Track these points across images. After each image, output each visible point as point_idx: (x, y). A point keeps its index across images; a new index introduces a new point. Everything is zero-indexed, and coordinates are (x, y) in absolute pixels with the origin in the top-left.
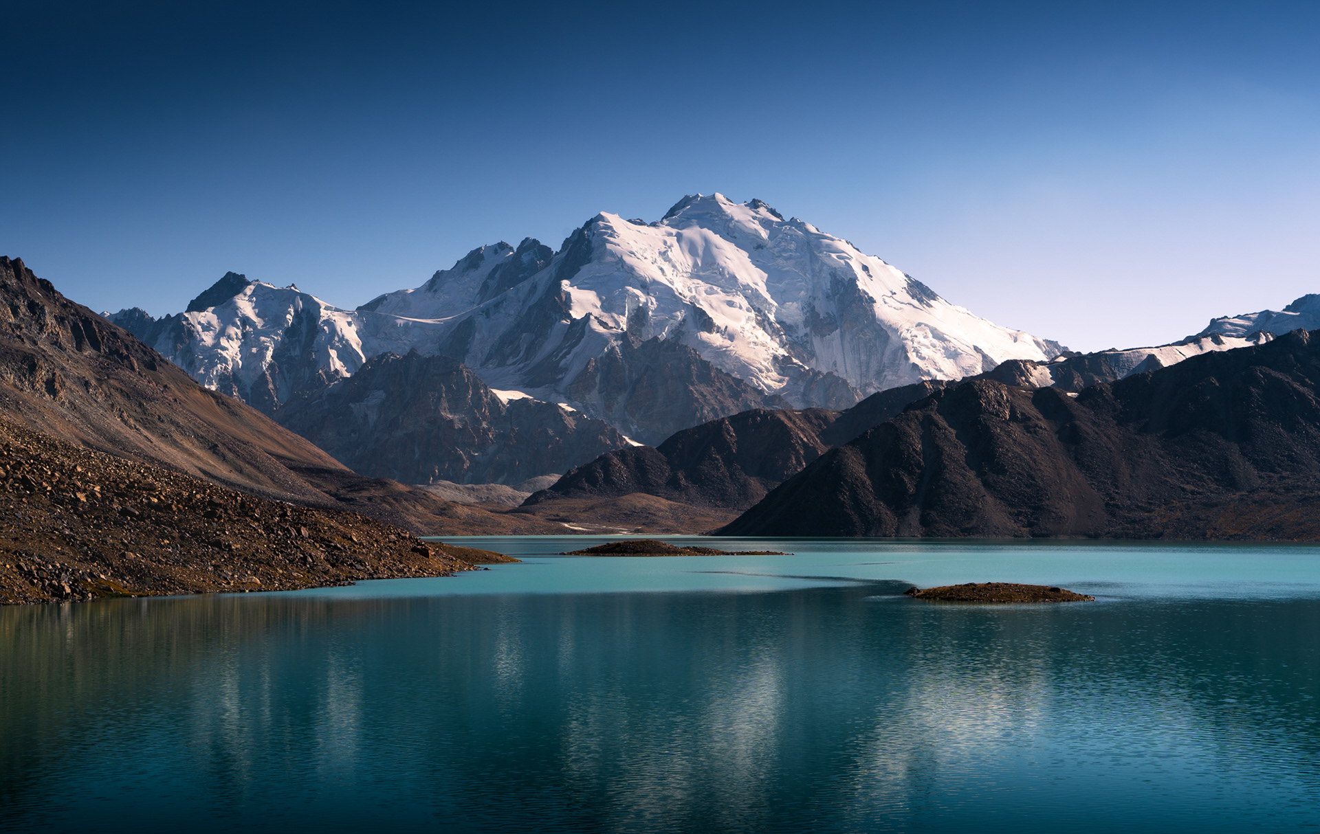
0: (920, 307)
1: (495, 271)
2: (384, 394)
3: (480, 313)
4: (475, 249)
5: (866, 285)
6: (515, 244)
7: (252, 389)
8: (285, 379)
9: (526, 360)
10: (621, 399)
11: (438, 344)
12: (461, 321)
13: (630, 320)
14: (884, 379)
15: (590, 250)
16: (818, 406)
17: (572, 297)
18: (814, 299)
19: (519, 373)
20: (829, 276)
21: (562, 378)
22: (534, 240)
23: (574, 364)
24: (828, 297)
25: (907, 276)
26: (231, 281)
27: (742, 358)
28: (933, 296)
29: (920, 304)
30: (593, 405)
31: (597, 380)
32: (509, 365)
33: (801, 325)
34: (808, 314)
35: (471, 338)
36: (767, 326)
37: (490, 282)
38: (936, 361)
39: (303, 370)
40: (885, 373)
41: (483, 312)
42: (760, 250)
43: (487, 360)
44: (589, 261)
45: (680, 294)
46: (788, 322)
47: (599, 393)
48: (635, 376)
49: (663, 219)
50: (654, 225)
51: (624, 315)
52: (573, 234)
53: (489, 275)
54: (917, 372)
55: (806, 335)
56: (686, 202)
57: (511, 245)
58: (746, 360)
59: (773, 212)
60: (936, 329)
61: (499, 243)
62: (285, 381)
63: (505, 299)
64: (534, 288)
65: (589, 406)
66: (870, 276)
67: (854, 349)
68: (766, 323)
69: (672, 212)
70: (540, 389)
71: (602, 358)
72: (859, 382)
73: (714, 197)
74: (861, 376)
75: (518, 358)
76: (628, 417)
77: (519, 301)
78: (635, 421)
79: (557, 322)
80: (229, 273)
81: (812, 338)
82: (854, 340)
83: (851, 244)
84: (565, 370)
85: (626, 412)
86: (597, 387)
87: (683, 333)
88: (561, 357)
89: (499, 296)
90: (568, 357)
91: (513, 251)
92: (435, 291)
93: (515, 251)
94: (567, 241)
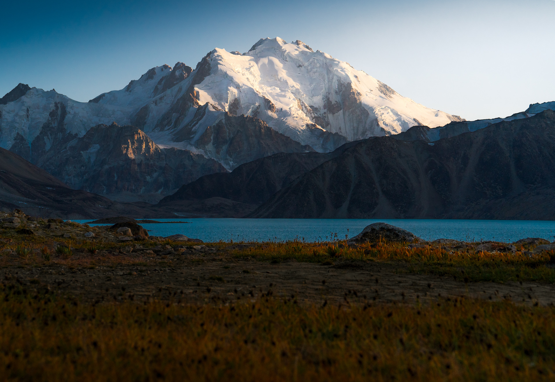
0: (386, 98)
1: (161, 80)
2: (99, 146)
3: (152, 103)
4: (151, 68)
5: (357, 86)
6: (172, 66)
7: (32, 144)
8: (49, 139)
9: (175, 127)
10: (225, 147)
11: (130, 120)
12: (142, 107)
13: (230, 106)
14: (366, 136)
15: (209, 69)
16: (330, 151)
17: (199, 93)
18: (329, 94)
19: (171, 134)
20: (337, 82)
21: (193, 137)
22: (182, 63)
23: (199, 128)
24: (336, 92)
25: (378, 81)
26: (21, 88)
27: (290, 126)
28: (393, 92)
29: (386, 96)
30: (210, 151)
31: (212, 138)
32: (166, 130)
33: (322, 108)
34: (326, 102)
35: (147, 116)
36: (304, 109)
37: (159, 86)
38: (394, 127)
39: (59, 134)
40: (367, 133)
41: (153, 102)
42: (300, 68)
43: (155, 128)
44: (209, 74)
45: (257, 91)
46: (315, 106)
47: (213, 145)
48: (232, 136)
49: (249, 51)
50: (244, 54)
51: (227, 103)
52: (202, 60)
53: (159, 82)
54: (384, 132)
55: (325, 113)
56: (261, 42)
57: (169, 66)
58: (292, 126)
59: (307, 47)
60: (394, 110)
61: (164, 65)
62: (49, 140)
63: (165, 95)
64: (180, 89)
65: (207, 151)
66: (359, 81)
67: (350, 120)
68: (303, 107)
69: (254, 48)
70: (182, 143)
71: (214, 126)
72: (353, 138)
73: (276, 39)
74: (354, 135)
75: (170, 126)
76: (228, 157)
77: (173, 96)
78: (232, 159)
79: (191, 107)
80: (20, 84)
81: (328, 114)
82: (350, 116)
83: (349, 64)
84: (195, 133)
85: (227, 155)
86: (212, 141)
87: (259, 113)
88: (193, 126)
89: (162, 94)
90: (197, 126)
91: (171, 69)
92: (130, 91)
93: (172, 69)
94: (199, 64)
